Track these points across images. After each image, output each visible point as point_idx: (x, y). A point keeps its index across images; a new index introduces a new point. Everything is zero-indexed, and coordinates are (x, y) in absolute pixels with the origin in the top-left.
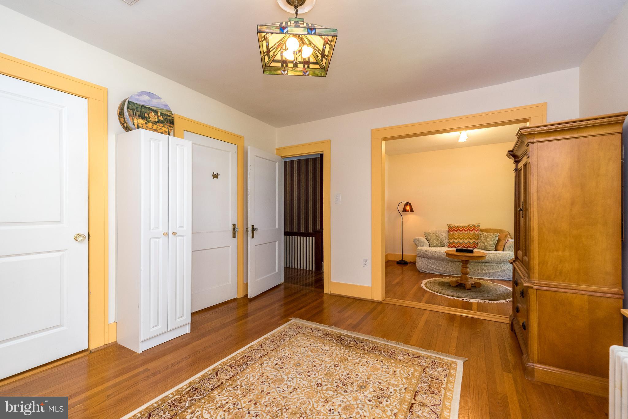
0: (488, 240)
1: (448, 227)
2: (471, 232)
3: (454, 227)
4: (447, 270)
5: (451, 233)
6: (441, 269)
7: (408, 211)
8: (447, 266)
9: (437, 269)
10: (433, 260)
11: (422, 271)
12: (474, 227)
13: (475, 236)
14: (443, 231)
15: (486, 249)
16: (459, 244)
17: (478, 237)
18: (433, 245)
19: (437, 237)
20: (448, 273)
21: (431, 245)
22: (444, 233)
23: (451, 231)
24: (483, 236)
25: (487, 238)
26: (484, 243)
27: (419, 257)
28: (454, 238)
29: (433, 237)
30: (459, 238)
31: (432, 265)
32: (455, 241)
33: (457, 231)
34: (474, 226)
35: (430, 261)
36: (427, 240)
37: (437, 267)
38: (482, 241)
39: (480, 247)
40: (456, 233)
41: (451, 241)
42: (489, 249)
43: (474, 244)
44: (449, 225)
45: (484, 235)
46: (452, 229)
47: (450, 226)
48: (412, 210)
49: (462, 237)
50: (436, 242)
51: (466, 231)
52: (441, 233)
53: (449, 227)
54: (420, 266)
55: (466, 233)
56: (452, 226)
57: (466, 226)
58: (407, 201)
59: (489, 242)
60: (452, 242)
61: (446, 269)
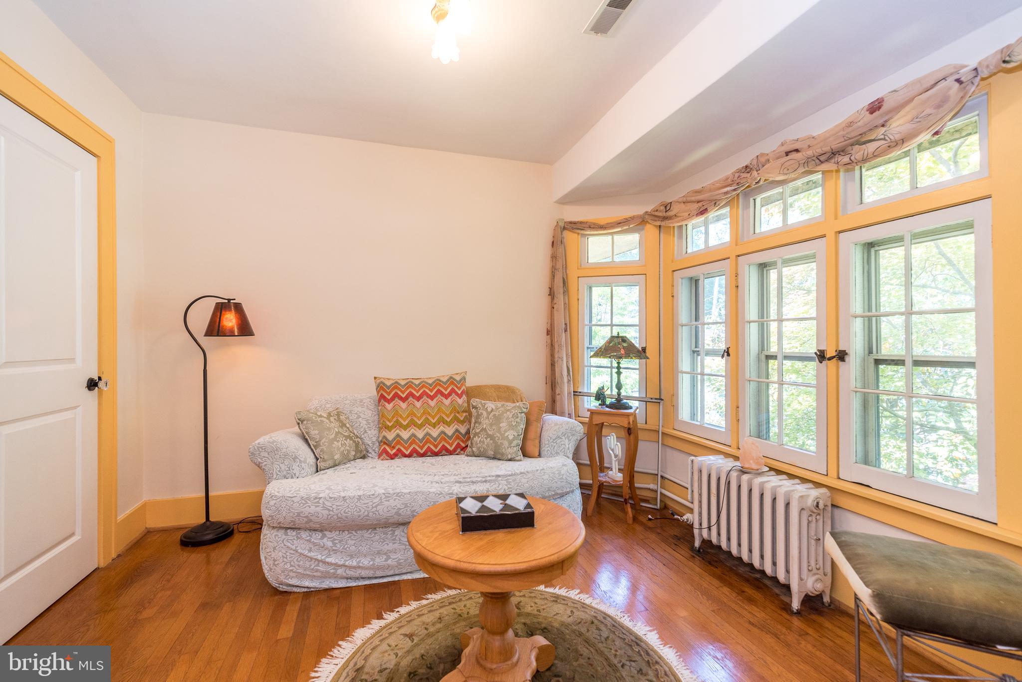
0: (503, 425)
1: (378, 386)
2: (447, 402)
3: (396, 385)
4: (389, 562)
5: (389, 406)
6: (366, 562)
7: (232, 334)
8: (391, 546)
9: (351, 567)
10: (334, 535)
11: (285, 588)
12: (452, 383)
13: (458, 413)
14: (361, 401)
15: (498, 456)
16: (413, 442)
17: (468, 416)
18: (330, 463)
19: (343, 425)
20: (391, 573)
21: (324, 461)
22: (363, 406)
23: (389, 401)
24: (485, 413)
25: (498, 419)
26: (492, 437)
27: (274, 528)
28: (398, 425)
29: (329, 429)
30: (412, 423)
31: (329, 555)
32: (401, 434)
33: (406, 399)
34: (451, 380)
35: (324, 536)
36: (306, 441)
37: (351, 557)
38: (484, 430)
39: (478, 449)
40: (404, 405)
41: (391, 436)
42: (509, 457)
43: (458, 437)
44: (378, 381)
45: (489, 410)
46: (389, 394)
47: (382, 382)
48: (245, 329)
49: (421, 417)
50: (341, 446)
51: (432, 398)
52: (356, 410)
53: (381, 387)
54: (278, 570)
55: (432, 403)
56: (388, 383)
57: (430, 381)
58: (226, 293)
59: (505, 431)
60: (394, 439)
61: (386, 560)
